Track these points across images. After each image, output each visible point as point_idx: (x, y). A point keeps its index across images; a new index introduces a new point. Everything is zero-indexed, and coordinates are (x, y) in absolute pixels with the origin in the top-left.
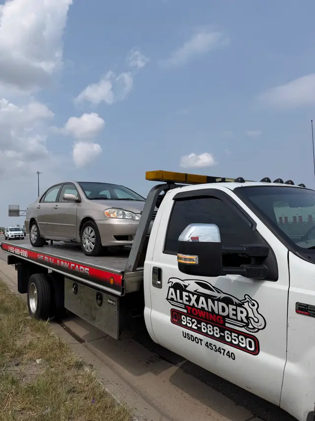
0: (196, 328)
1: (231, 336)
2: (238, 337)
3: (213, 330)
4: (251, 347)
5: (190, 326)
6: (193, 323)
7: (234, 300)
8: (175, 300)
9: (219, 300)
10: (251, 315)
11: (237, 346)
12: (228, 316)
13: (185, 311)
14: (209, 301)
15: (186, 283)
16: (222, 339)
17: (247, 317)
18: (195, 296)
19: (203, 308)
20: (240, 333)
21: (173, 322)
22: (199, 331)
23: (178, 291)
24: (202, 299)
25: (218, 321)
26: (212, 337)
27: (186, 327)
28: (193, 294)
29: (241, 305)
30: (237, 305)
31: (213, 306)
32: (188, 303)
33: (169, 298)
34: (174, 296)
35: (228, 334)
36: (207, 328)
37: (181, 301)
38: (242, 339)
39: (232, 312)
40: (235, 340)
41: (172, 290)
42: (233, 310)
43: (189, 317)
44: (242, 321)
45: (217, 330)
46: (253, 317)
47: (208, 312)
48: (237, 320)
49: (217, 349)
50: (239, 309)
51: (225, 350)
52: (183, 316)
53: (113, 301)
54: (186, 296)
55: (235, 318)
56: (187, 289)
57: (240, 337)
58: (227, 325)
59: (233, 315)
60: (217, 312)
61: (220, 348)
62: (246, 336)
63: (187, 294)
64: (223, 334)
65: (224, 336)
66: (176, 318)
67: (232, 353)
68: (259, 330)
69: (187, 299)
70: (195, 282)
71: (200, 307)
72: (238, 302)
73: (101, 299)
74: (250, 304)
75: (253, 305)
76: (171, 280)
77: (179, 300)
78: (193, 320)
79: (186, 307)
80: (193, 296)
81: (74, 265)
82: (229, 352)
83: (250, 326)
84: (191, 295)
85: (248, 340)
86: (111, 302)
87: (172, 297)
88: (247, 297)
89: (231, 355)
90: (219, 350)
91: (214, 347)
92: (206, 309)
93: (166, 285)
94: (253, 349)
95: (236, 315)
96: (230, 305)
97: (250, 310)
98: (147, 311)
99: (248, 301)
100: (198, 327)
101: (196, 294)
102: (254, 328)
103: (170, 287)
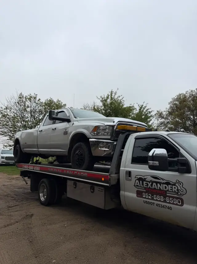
0: (151, 198)
1: (169, 199)
2: (173, 200)
3: (160, 198)
4: (179, 203)
5: (148, 197)
6: (149, 196)
7: (171, 183)
8: (139, 185)
9: (163, 183)
10: (179, 188)
11: (173, 204)
12: (168, 190)
13: (145, 191)
14: (158, 185)
15: (145, 177)
16: (165, 201)
17: (178, 190)
18: (151, 183)
19: (155, 188)
20: (173, 197)
21: (137, 196)
22: (153, 199)
23: (141, 182)
24: (154, 184)
25: (163, 193)
26: (160, 201)
27: (145, 198)
28: (149, 182)
29: (174, 185)
30: (172, 185)
31: (160, 187)
32: (146, 187)
33: (136, 185)
34: (138, 184)
35: (168, 199)
36: (157, 197)
37: (143, 186)
38: (175, 200)
39: (170, 188)
40: (172, 201)
41: (137, 181)
42: (171, 187)
43: (147, 193)
44: (175, 192)
45: (162, 197)
46: (180, 189)
47: (158, 190)
48: (173, 192)
49: (162, 206)
50: (174, 187)
51: (166, 206)
52: (143, 193)
53: (102, 189)
54: (146, 183)
55: (171, 191)
56: (146, 180)
57: (174, 199)
58: (167, 194)
59: (171, 189)
60: (162, 189)
61: (164, 206)
62: (177, 198)
63: (146, 182)
64: (165, 199)
65: (166, 200)
66: (139, 194)
67: (170, 207)
68: (183, 195)
69: (146, 185)
70: (151, 177)
71: (153, 188)
72: (173, 183)
73: (93, 189)
74: (179, 184)
75: (181, 184)
76: (136, 176)
77: (141, 186)
78: (149, 195)
79: (145, 188)
80: (149, 183)
81: (76, 173)
82: (168, 207)
83: (179, 194)
84: (148, 183)
85: (178, 200)
86: (101, 190)
87: (137, 184)
88: (177, 181)
89: (170, 208)
90: (164, 207)
91: (161, 206)
92: (157, 188)
93: (133, 179)
94: (180, 204)
95: (172, 189)
96: (169, 185)
97: (179, 187)
98: (122, 193)
99: (178, 183)
100: (152, 197)
101: (151, 182)
102: (181, 194)
103: (136, 180)
